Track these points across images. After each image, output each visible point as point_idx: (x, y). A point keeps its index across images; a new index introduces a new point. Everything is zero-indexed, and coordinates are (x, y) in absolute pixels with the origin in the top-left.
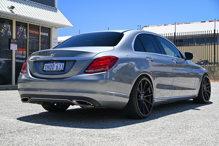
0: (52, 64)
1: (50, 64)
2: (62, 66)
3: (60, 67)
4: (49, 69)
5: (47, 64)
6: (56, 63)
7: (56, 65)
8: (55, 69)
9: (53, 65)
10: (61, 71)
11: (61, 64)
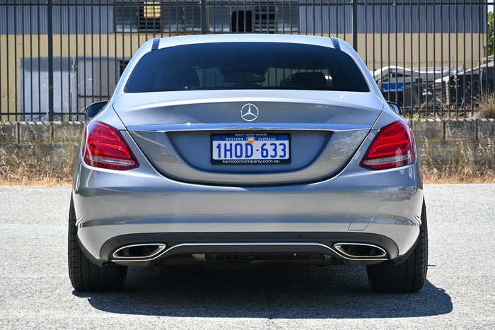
0: (244, 143)
1: (234, 143)
2: (280, 147)
3: (275, 150)
4: (234, 158)
5: (222, 143)
6: (257, 139)
7: (257, 144)
8: (257, 156)
9: (247, 145)
10: (283, 162)
11: (278, 142)
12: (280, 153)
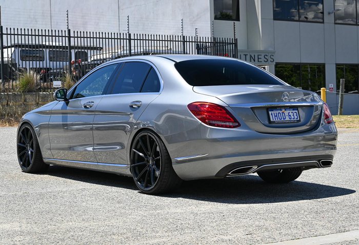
0: (281, 112)
1: (277, 112)
2: (295, 114)
3: (293, 115)
4: (279, 120)
5: (273, 112)
6: (285, 110)
7: (286, 112)
8: (287, 119)
10: (298, 121)
11: (294, 111)
12: (296, 117)
